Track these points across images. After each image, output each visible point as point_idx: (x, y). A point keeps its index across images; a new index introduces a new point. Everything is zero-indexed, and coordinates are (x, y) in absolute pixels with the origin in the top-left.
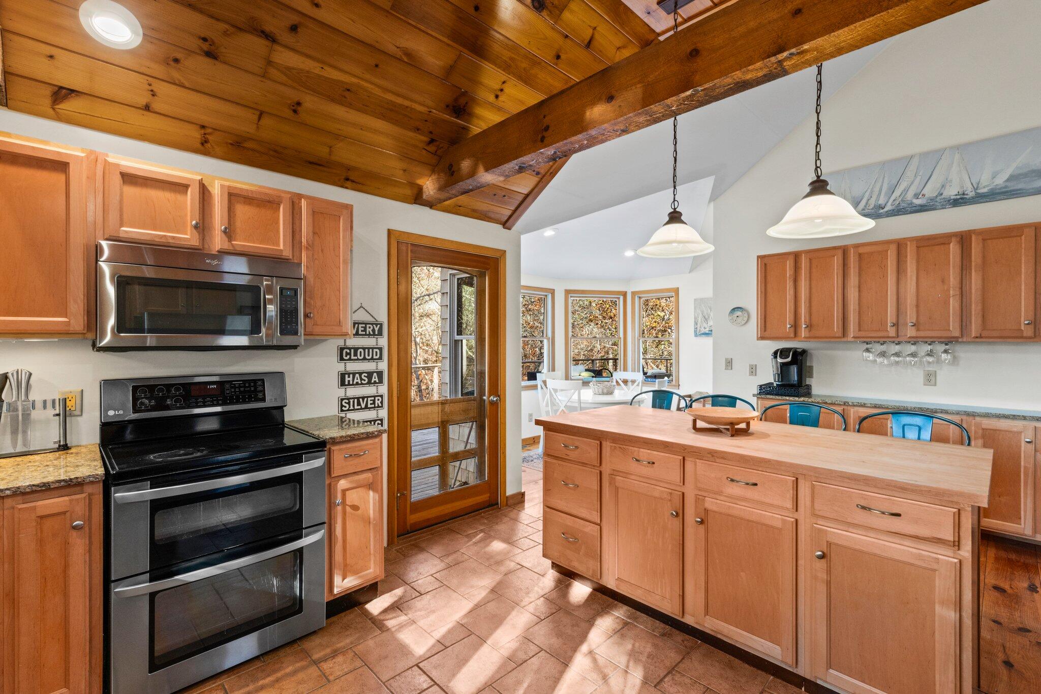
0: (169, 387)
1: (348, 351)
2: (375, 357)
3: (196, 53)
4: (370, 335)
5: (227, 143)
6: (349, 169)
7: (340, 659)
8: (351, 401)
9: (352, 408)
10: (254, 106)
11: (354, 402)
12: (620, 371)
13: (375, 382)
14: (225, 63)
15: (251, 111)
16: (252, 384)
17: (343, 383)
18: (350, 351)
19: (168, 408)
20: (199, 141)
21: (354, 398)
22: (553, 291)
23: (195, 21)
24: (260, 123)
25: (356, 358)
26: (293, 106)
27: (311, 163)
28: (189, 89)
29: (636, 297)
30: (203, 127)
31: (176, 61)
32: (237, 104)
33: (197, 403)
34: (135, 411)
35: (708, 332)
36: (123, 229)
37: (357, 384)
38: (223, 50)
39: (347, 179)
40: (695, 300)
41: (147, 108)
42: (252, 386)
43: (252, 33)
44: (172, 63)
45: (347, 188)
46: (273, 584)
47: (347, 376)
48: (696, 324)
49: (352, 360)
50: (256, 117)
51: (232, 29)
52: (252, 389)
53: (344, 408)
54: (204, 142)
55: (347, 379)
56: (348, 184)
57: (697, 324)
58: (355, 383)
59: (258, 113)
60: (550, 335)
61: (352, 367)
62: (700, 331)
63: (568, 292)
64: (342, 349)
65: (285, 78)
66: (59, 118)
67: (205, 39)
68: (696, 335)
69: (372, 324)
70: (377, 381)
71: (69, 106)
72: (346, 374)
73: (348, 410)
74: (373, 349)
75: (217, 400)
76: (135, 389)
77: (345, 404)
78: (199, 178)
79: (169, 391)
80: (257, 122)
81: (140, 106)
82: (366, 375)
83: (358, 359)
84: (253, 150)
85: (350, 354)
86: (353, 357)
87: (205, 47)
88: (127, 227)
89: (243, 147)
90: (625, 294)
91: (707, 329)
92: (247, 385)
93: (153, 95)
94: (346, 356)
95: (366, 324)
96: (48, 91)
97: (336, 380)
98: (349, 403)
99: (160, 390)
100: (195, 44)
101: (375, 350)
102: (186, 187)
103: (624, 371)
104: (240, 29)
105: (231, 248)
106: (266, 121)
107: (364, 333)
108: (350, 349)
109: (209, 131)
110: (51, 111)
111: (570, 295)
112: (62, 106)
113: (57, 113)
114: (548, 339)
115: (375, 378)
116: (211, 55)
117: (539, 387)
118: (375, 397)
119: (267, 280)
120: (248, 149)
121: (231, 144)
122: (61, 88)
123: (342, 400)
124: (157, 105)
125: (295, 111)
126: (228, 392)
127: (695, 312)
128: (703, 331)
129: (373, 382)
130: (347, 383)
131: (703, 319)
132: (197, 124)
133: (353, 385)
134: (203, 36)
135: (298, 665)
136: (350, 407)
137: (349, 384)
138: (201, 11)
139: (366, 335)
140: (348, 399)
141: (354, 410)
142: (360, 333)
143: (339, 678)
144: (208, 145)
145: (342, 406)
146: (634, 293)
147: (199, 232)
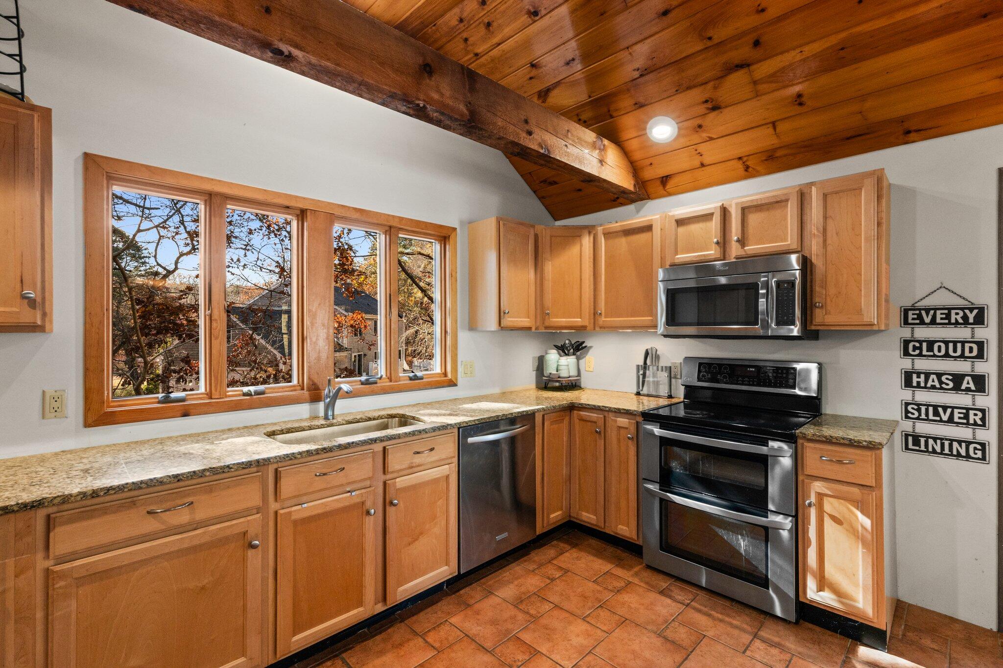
0: (720, 365)
1: (917, 345)
2: (967, 354)
3: (707, 113)
4: (957, 323)
5: (762, 161)
6: (902, 120)
7: (775, 651)
8: (923, 409)
9: (923, 416)
10: (764, 122)
11: (927, 410)
13: (968, 390)
14: (726, 107)
15: (764, 127)
16: (785, 372)
17: (908, 383)
18: (921, 345)
19: (718, 382)
20: (743, 169)
21: (928, 406)
23: (696, 95)
24: (778, 130)
25: (931, 354)
26: (796, 101)
27: (848, 139)
28: (717, 138)
30: (740, 158)
31: (700, 126)
32: (753, 128)
33: (738, 381)
34: (699, 380)
36: (677, 257)
37: (933, 387)
38: (721, 99)
39: (908, 132)
41: (703, 165)
42: (785, 373)
43: (730, 73)
44: (698, 129)
45: (913, 142)
46: (740, 544)
47: (914, 376)
49: (925, 356)
50: (771, 130)
51: (717, 82)
52: (784, 375)
53: (910, 415)
54: (747, 168)
55: (915, 379)
56: (912, 136)
58: (929, 385)
59: (771, 125)
61: (922, 364)
64: (906, 343)
65: (774, 85)
66: (670, 194)
67: (706, 101)
69: (962, 309)
70: (973, 388)
71: (670, 185)
72: (914, 373)
73: (918, 418)
74: (963, 343)
75: (753, 381)
76: (700, 364)
77: (910, 410)
78: (720, 204)
79: (720, 369)
80: (774, 133)
81: (699, 166)
82: (950, 377)
83: (934, 356)
84: (785, 155)
85: (920, 348)
86: (925, 352)
87: (709, 105)
88: (681, 254)
89: (776, 157)
92: (780, 371)
93: (701, 155)
94: (914, 351)
95: (950, 309)
96: (658, 183)
97: (898, 380)
98: (919, 410)
99: (715, 368)
100: (702, 109)
101: (967, 346)
102: (712, 214)
104: (722, 77)
105: (744, 253)
106: (781, 127)
107: (947, 321)
108: (920, 342)
109: (745, 159)
110: (665, 192)
112: (668, 187)
113: (668, 192)
115: (968, 383)
116: (716, 108)
118: (968, 409)
119: (764, 277)
120: (780, 157)
121: (766, 160)
122: (663, 177)
123: (907, 404)
124: (707, 161)
125: (801, 104)
126: (763, 375)
129: (963, 387)
130: (915, 384)
132: (733, 159)
133: (925, 387)
134: (704, 100)
135: (745, 626)
136: (920, 415)
137: (919, 385)
138: (695, 86)
139: (950, 323)
140: (918, 405)
141: (928, 420)
142: (938, 321)
143: (752, 658)
144: (750, 170)
145: (907, 412)
147: (720, 247)
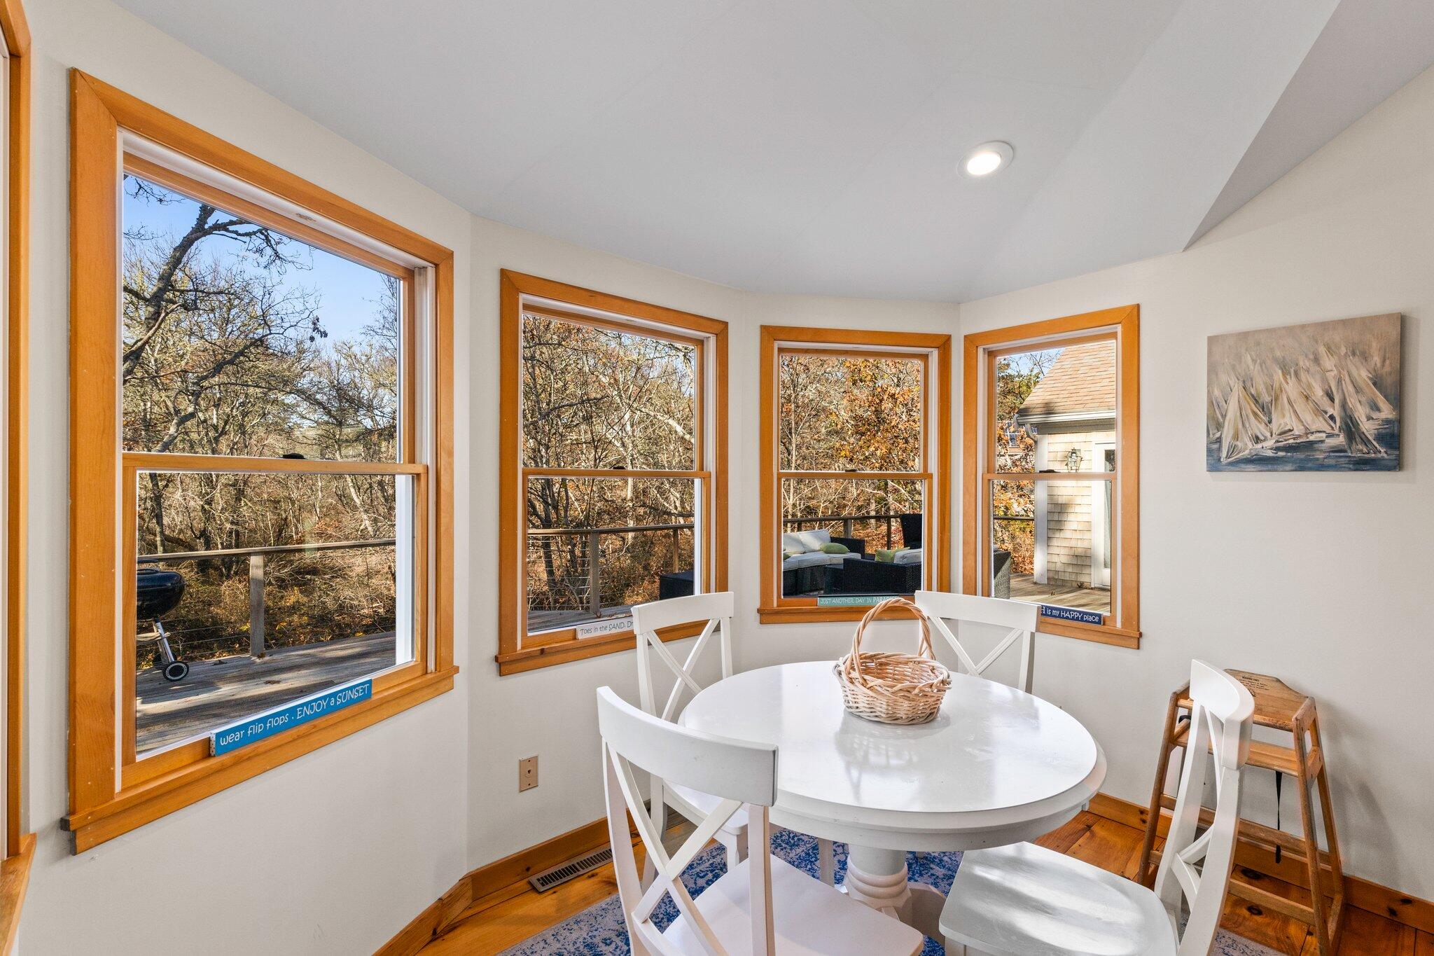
12: (930, 588)
22: (721, 327)
29: (980, 351)
35: (1270, 453)
40: (1212, 341)
48: (1215, 423)
57: (1219, 426)
60: (711, 464)
62: (1233, 449)
63: (770, 334)
68: (1215, 464)
90: (944, 344)
91: (1270, 443)
103: (941, 589)
111: (777, 344)
114: (706, 478)
117: (641, 642)
127: (1210, 384)
128: (1247, 448)
131: (1250, 407)
146: (972, 341)
